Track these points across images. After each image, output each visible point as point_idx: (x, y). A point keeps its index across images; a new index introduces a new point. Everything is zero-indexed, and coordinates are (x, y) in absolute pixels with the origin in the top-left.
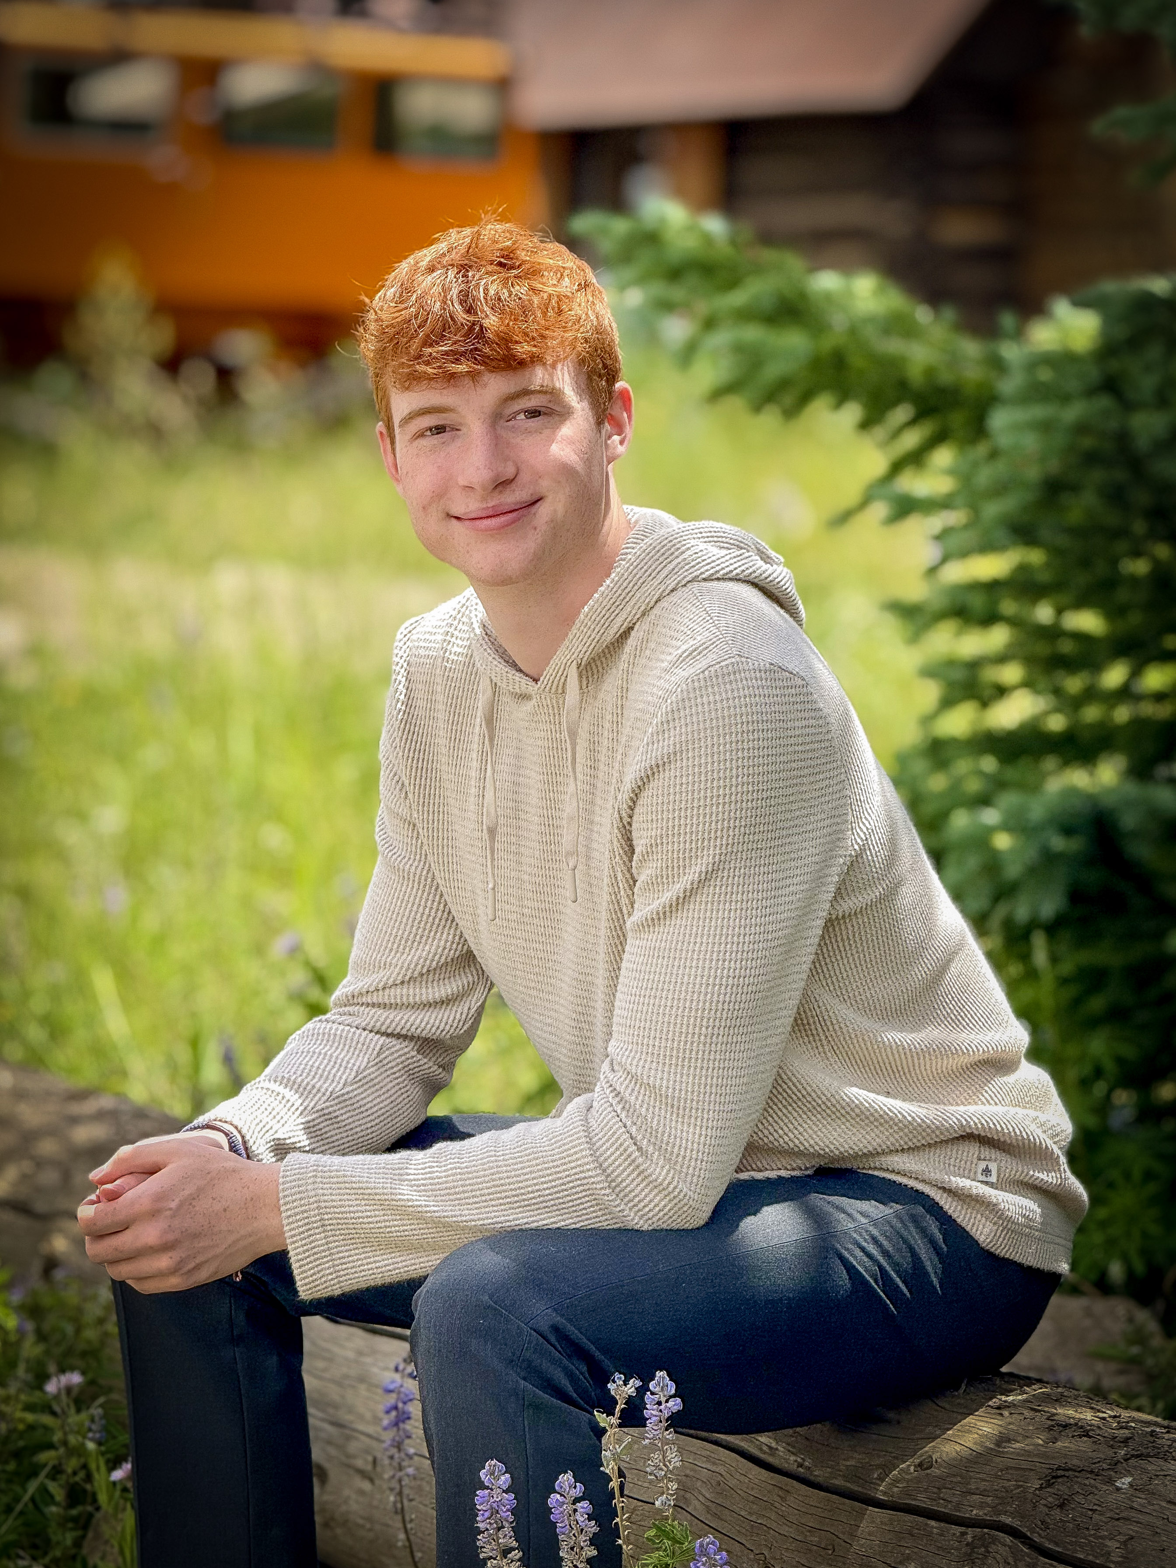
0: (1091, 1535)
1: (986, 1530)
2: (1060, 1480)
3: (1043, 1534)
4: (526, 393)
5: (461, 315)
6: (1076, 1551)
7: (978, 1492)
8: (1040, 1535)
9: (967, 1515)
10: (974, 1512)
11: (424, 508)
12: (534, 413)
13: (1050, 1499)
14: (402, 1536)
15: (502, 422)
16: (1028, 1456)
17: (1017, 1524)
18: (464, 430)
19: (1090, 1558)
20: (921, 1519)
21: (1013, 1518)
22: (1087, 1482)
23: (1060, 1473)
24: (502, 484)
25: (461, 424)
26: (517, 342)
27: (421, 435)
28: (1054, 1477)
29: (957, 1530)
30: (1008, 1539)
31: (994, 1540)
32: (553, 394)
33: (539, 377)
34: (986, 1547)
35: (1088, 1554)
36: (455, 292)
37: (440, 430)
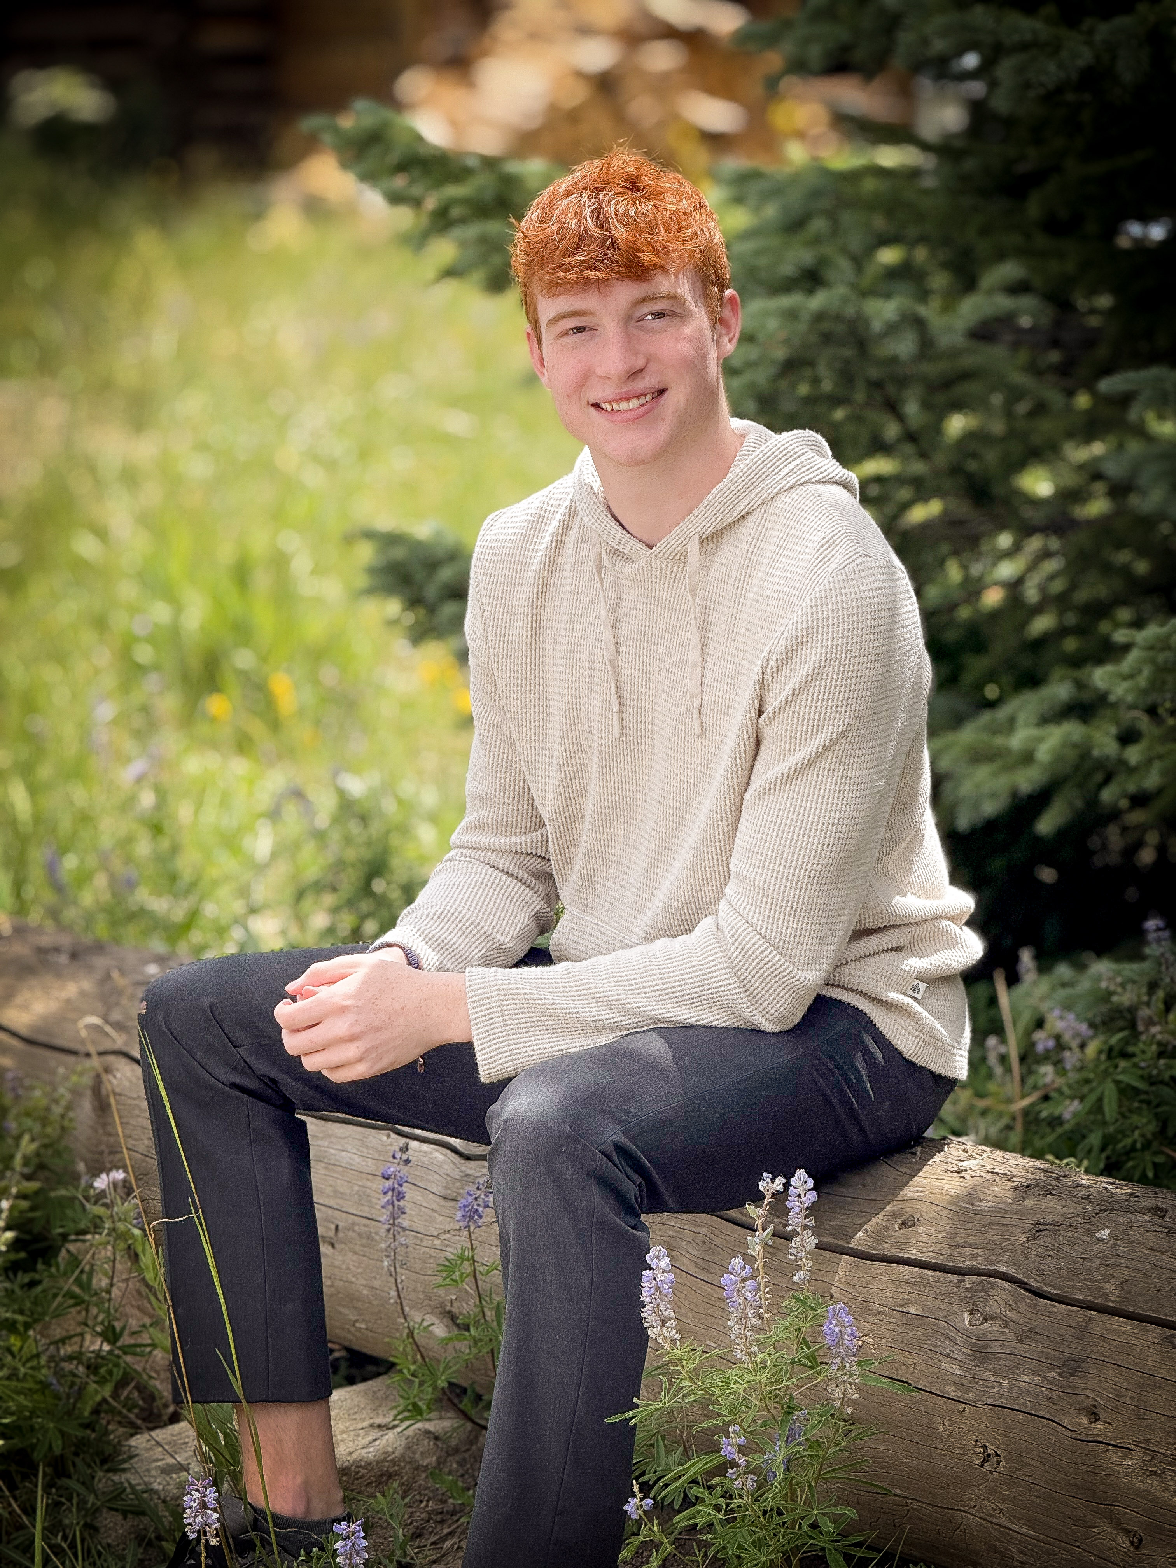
0: (1086, 1280)
1: (984, 1278)
2: (1043, 1233)
3: (1040, 1279)
4: (654, 298)
5: (595, 231)
6: (1074, 1293)
7: (966, 1245)
8: (1036, 1280)
9: (961, 1265)
10: (968, 1262)
11: (568, 396)
12: (659, 315)
13: (1040, 1250)
14: (394, 1293)
15: (633, 323)
16: (1005, 1213)
17: (1011, 1271)
18: (601, 330)
19: (1089, 1298)
20: (916, 1269)
21: (1008, 1267)
22: (1069, 1234)
23: (1041, 1227)
24: (635, 374)
25: (599, 325)
26: (643, 252)
27: (565, 334)
28: (1037, 1231)
29: (955, 1278)
30: (1007, 1285)
31: (993, 1286)
32: (674, 298)
33: (664, 284)
34: (986, 1292)
35: (1086, 1295)
36: (588, 212)
37: (580, 329)
